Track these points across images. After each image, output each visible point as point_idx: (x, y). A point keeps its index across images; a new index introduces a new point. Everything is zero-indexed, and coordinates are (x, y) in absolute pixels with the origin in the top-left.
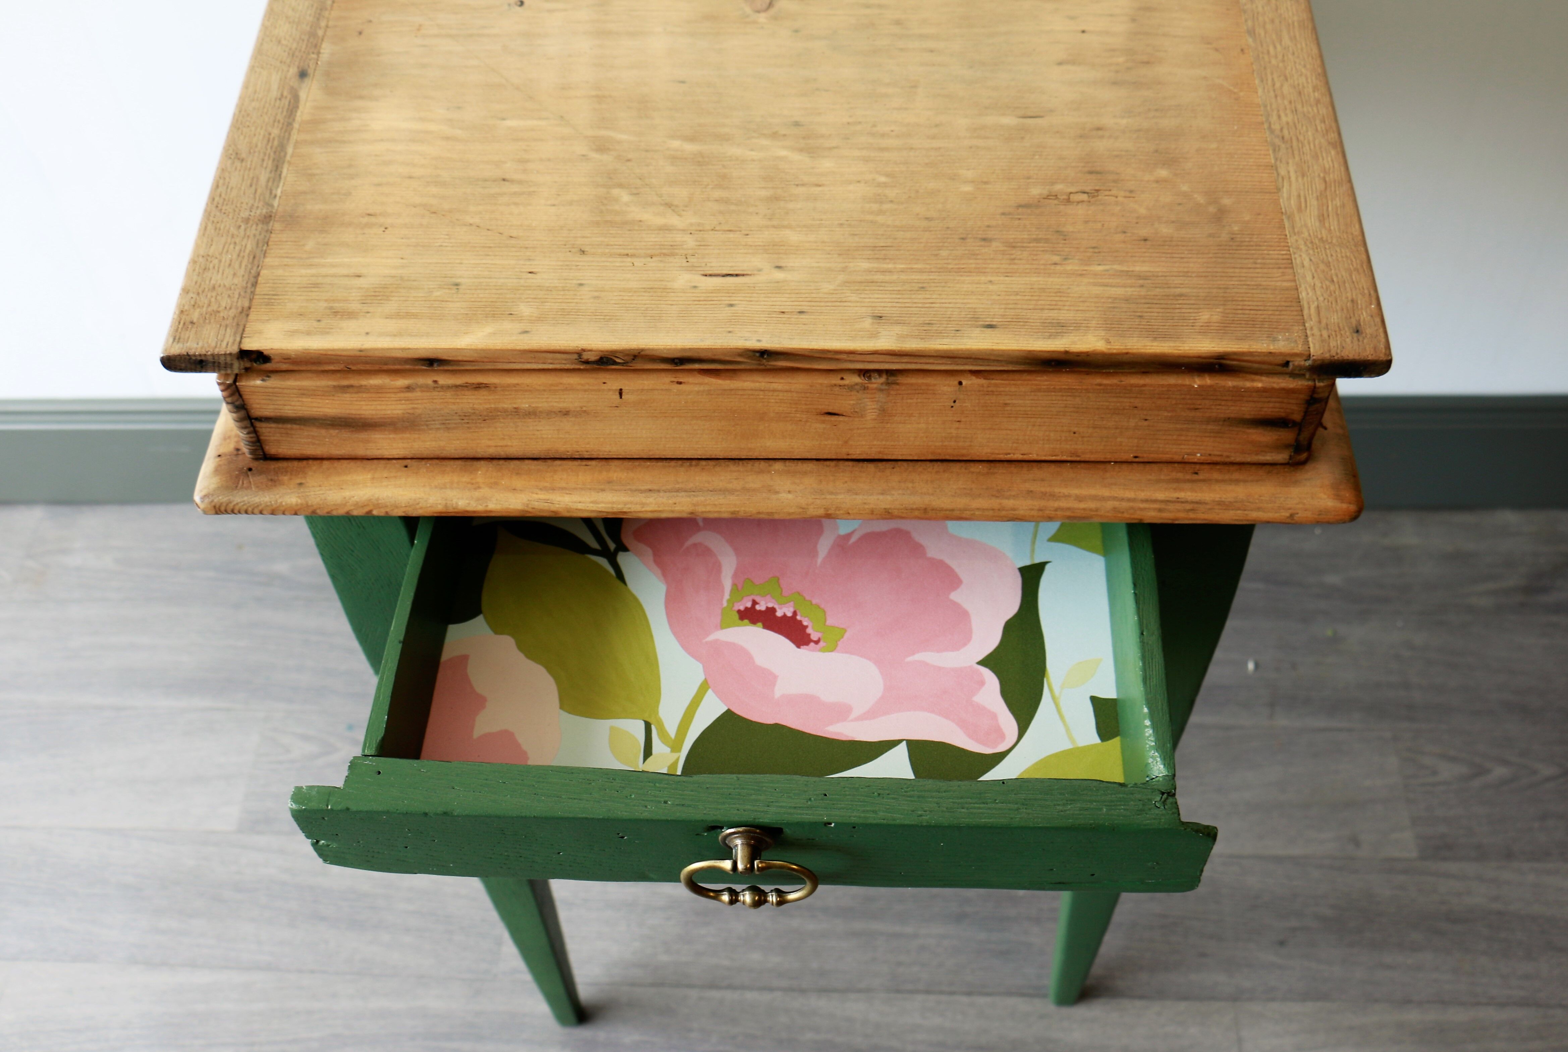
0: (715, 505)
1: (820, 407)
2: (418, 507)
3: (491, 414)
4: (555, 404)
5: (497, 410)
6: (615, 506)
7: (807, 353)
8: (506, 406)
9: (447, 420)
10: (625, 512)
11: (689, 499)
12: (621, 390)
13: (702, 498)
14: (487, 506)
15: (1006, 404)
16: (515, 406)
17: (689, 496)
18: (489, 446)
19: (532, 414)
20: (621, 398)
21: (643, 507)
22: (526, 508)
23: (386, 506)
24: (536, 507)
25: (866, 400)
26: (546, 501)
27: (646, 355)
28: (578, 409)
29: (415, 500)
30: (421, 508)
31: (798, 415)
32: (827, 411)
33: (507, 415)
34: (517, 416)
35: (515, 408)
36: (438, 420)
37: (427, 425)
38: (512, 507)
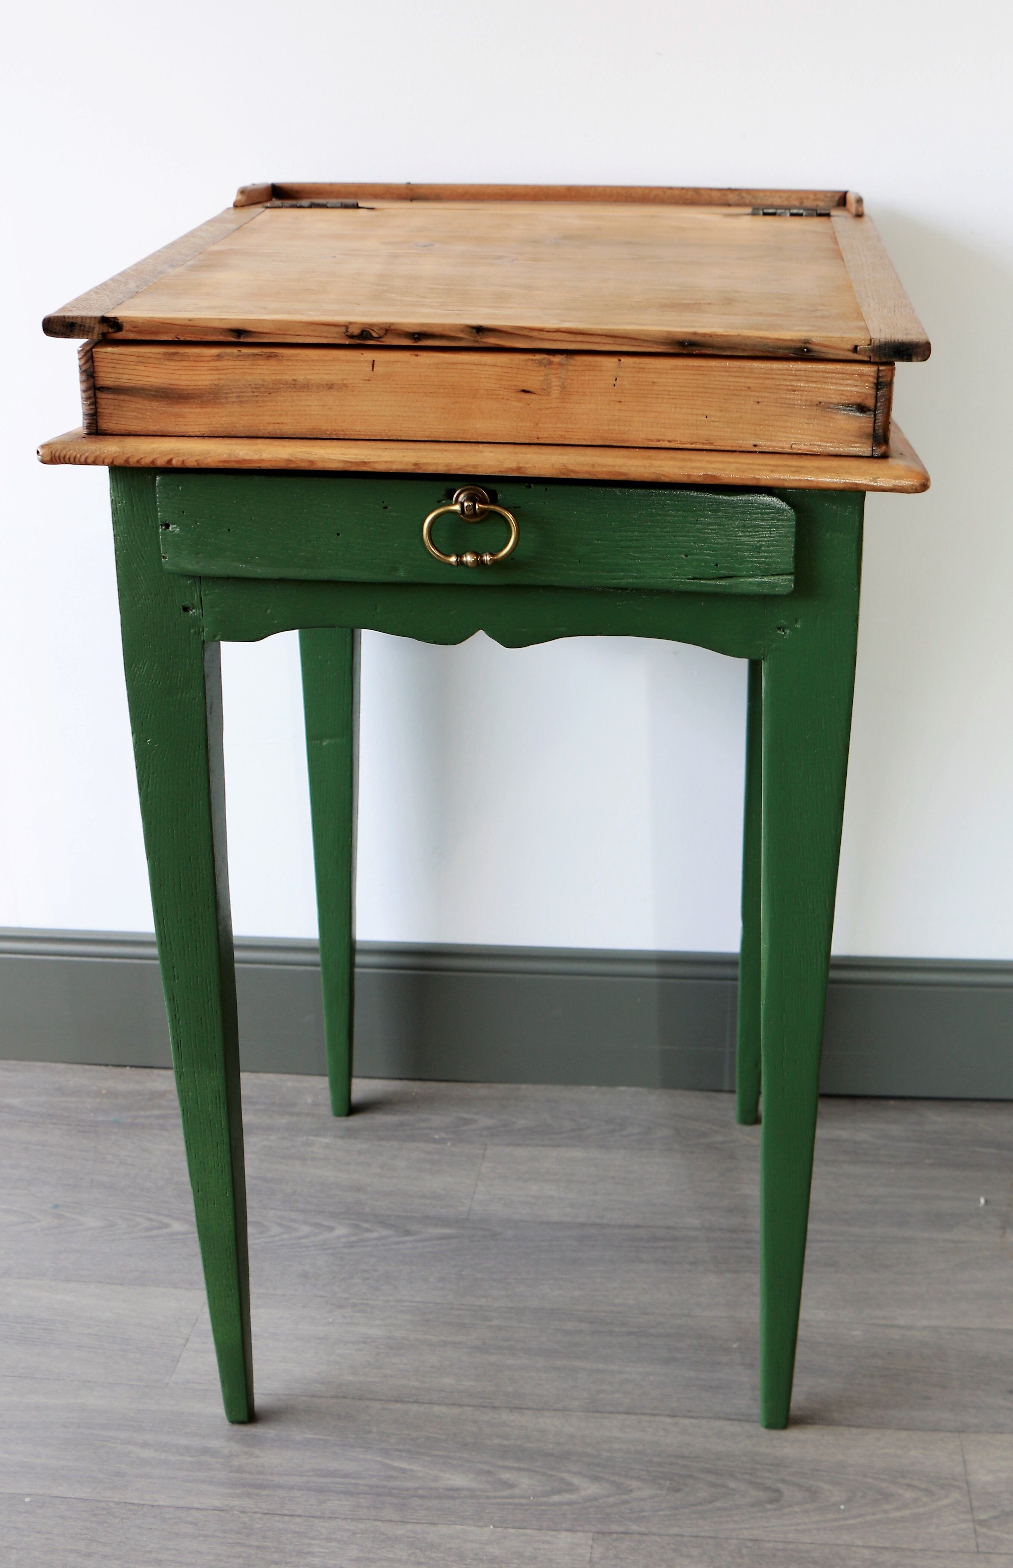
0: (434, 458)
1: (518, 384)
2: (208, 456)
3: (275, 386)
4: (324, 376)
5: (280, 382)
6: (358, 457)
7: (510, 330)
8: (287, 378)
9: (242, 392)
10: (366, 463)
11: (414, 454)
12: (374, 361)
13: (425, 454)
14: (261, 455)
15: (653, 383)
16: (294, 378)
17: (415, 452)
18: (269, 423)
19: (306, 387)
20: (373, 370)
21: (379, 458)
22: (291, 458)
23: (184, 455)
24: (298, 457)
25: (552, 376)
26: (307, 453)
27: (395, 330)
28: (341, 382)
29: (207, 450)
30: (210, 457)
31: (501, 392)
32: (522, 388)
33: (287, 388)
34: (295, 390)
35: (294, 380)
36: (235, 392)
37: (226, 398)
38: (280, 456)
